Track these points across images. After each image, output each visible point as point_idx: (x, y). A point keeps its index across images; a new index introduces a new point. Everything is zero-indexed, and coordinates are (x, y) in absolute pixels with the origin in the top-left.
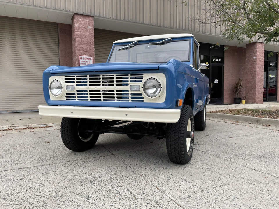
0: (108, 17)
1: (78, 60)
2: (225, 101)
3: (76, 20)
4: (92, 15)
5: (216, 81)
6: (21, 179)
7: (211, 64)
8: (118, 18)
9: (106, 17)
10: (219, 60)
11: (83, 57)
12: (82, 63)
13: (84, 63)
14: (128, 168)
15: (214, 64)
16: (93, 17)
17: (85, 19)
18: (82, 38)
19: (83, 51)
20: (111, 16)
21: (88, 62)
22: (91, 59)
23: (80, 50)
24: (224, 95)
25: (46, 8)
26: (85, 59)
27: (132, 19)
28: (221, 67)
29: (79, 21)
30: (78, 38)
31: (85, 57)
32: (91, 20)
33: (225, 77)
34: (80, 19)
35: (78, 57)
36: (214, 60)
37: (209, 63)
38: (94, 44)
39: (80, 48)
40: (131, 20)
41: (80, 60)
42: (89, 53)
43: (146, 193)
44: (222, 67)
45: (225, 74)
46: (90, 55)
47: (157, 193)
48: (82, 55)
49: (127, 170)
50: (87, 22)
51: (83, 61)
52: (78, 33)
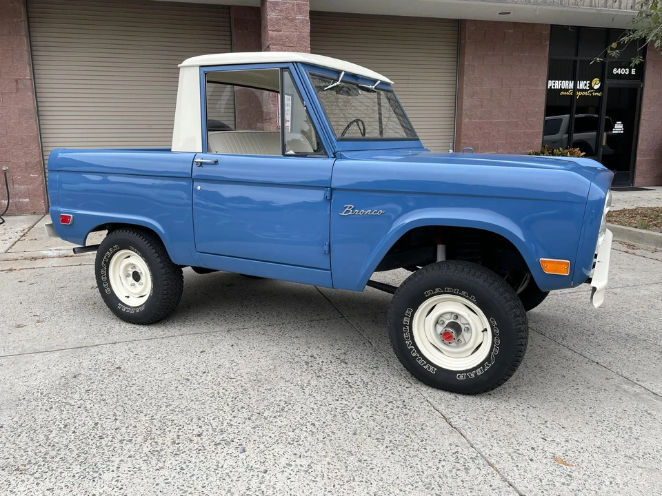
2: (638, 180)
3: (271, 3)
5: (619, 128)
6: (202, 352)
7: (607, 82)
10: (630, 71)
14: (367, 344)
15: (615, 81)
18: (284, 45)
24: (637, 163)
28: (636, 90)
29: (277, 4)
30: (275, 45)
32: (304, 1)
33: (643, 117)
34: (280, 1)
36: (615, 71)
37: (602, 81)
43: (389, 388)
44: (639, 90)
45: (644, 110)
47: (407, 390)
49: (365, 348)
50: (293, 5)
52: (275, 33)
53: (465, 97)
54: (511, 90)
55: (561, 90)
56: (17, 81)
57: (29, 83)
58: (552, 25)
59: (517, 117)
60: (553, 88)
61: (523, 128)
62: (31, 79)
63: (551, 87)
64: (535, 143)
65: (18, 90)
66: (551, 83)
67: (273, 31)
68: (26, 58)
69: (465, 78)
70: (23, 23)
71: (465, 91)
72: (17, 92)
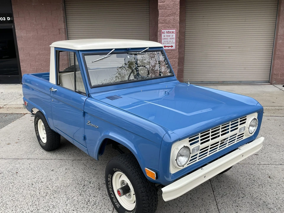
1: (161, 35)
11: (165, 31)
12: (164, 37)
13: (167, 37)
18: (166, 9)
19: (166, 23)
21: (171, 36)
22: (175, 32)
23: (163, 23)
26: (168, 32)
30: (161, 9)
31: (167, 31)
35: (161, 31)
38: (179, 14)
39: (163, 20)
41: (163, 35)
42: (173, 26)
46: (173, 27)
48: (165, 29)
51: (165, 36)
52: (162, 3)
56: (59, 29)
57: (64, 30)
62: (64, 29)
65: (59, 33)
67: (161, 2)
68: (63, 19)
69: (281, 17)
70: (61, 5)
71: (280, 25)
72: (59, 34)
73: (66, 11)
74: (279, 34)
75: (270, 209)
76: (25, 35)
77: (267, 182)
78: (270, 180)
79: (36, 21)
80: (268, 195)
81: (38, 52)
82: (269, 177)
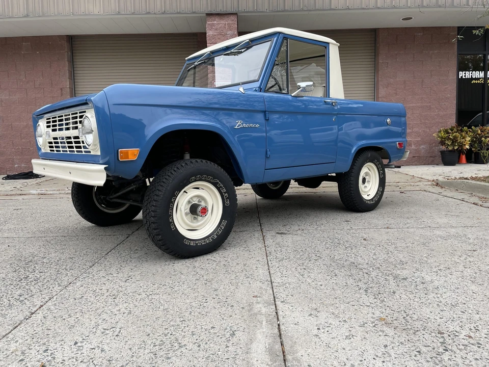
0: (261, 10)
3: (209, 24)
4: (235, 12)
8: (281, 7)
9: (259, 10)
11: (218, 83)
16: (236, 14)
17: (223, 20)
20: (266, 7)
25: (163, 14)
27: (307, 5)
29: (213, 25)
32: (233, 21)
34: (216, 22)
35: (211, 84)
40: (305, 6)
50: (225, 25)
53: (381, 87)
54: (423, 80)
55: (472, 79)
56: (61, 89)
57: (68, 90)
58: (458, 27)
59: (429, 102)
60: (464, 77)
61: (437, 111)
62: (69, 88)
63: (462, 77)
64: (449, 123)
66: (462, 74)
67: (210, 44)
68: (67, 75)
69: (380, 73)
70: (66, 53)
71: (380, 83)
72: (62, 96)
73: (75, 63)
74: (380, 96)
75: (362, 269)
76: (7, 97)
77: (359, 244)
78: (365, 242)
79: (25, 77)
80: (360, 256)
81: (25, 124)
82: (365, 239)
